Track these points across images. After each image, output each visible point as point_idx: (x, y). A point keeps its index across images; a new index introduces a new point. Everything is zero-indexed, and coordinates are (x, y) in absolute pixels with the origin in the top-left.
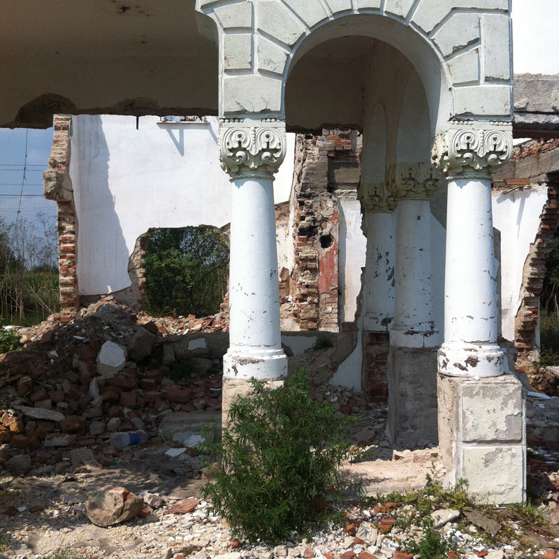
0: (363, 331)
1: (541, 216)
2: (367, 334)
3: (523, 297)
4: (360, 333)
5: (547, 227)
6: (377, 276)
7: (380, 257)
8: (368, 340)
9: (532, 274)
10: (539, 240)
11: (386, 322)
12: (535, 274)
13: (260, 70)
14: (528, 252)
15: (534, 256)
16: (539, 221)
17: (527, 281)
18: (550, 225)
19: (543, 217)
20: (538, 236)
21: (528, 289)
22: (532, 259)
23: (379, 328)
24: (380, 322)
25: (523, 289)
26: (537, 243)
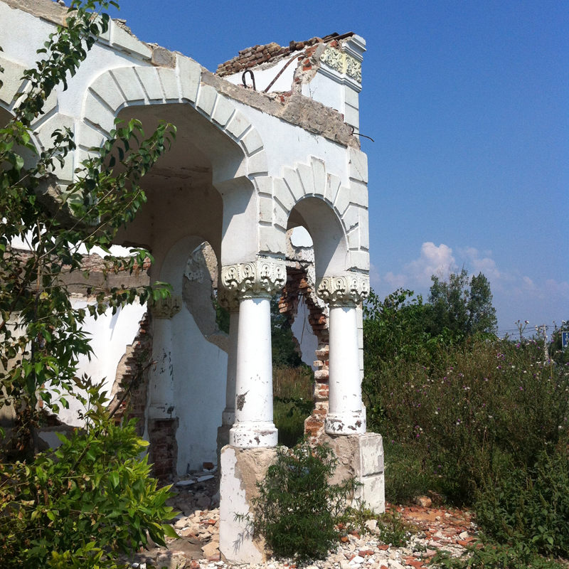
0: (149, 419)
1: (140, 322)
2: (153, 422)
3: (116, 391)
4: (146, 421)
5: (144, 331)
6: (163, 371)
7: (165, 356)
8: (153, 427)
9: (127, 371)
10: (137, 342)
11: (170, 410)
12: (129, 371)
13: (276, 225)
14: (124, 352)
15: (131, 356)
16: (138, 326)
17: (122, 377)
18: (146, 329)
19: (142, 323)
20: (136, 339)
21: (121, 385)
22: (128, 359)
23: (166, 416)
24: (166, 411)
25: (117, 385)
26: (134, 345)
